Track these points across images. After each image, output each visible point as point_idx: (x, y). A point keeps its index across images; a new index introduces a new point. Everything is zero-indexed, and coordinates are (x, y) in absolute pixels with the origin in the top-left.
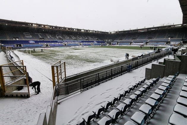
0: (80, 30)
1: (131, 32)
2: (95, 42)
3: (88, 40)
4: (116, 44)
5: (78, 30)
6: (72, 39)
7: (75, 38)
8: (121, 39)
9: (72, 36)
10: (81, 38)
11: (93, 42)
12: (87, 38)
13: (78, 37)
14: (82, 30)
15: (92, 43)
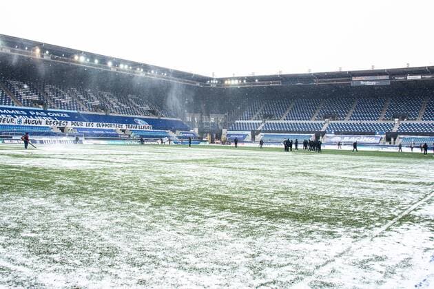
0: (69, 53)
1: (316, 83)
2: (142, 124)
3: (103, 113)
4: (245, 136)
5: (56, 51)
6: (20, 100)
7: (36, 97)
8: (271, 117)
9: (21, 87)
10: (67, 100)
11: (130, 121)
12: (97, 103)
13: (51, 94)
14: (76, 58)
15: (124, 126)
